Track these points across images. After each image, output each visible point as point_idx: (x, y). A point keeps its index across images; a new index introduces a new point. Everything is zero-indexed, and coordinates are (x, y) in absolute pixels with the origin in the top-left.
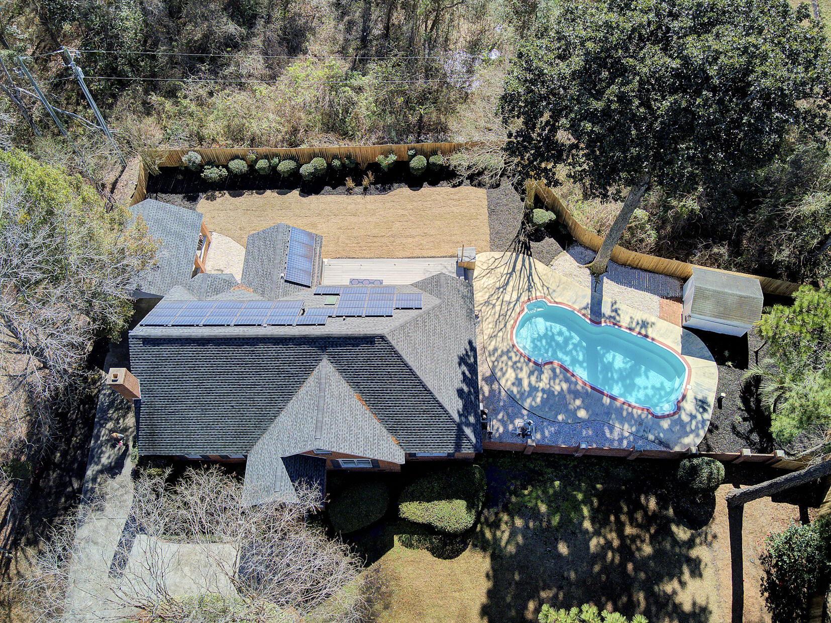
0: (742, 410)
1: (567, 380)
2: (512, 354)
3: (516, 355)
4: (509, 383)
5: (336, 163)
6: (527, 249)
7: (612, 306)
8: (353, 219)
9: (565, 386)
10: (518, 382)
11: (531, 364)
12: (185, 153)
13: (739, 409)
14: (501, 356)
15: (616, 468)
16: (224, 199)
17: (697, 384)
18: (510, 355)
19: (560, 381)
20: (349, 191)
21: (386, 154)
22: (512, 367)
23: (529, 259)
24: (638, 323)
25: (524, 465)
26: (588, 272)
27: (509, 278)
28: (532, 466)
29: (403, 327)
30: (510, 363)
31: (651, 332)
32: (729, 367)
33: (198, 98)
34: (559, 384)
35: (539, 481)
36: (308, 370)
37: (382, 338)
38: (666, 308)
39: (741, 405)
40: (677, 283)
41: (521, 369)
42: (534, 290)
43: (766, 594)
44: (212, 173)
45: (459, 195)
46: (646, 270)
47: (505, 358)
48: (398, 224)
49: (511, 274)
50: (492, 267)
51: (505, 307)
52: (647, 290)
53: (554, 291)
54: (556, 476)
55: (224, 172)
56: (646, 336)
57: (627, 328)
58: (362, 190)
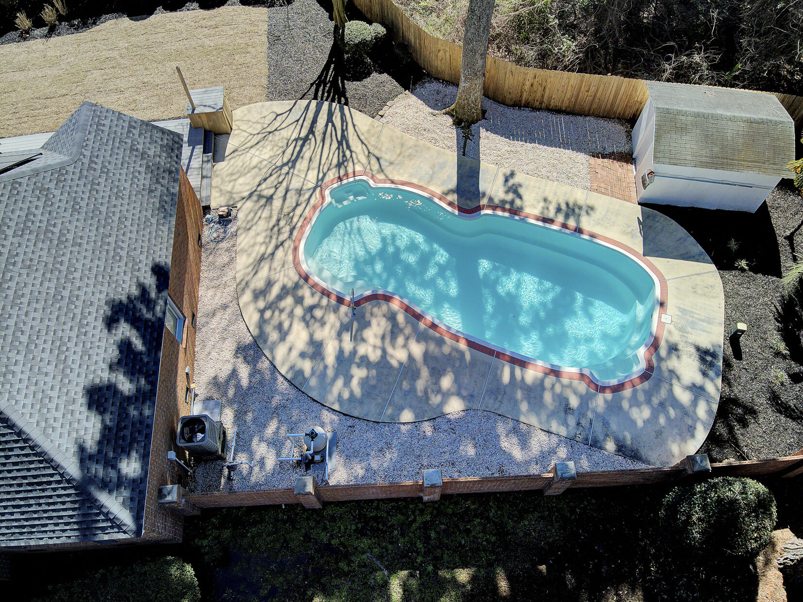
0: (784, 357)
1: (422, 337)
2: (306, 292)
3: (313, 295)
4: (295, 353)
6: (339, 95)
7: (506, 180)
8: (18, 76)
9: (417, 349)
10: (316, 349)
11: (343, 309)
13: (778, 354)
14: (280, 297)
15: (522, 518)
17: (683, 311)
18: (300, 293)
19: (407, 339)
20: (24, 36)
22: (303, 319)
23: (343, 115)
24: (559, 210)
25: (307, 537)
26: (450, 120)
27: (302, 146)
28: (324, 537)
30: (299, 311)
31: (586, 223)
32: (743, 270)
34: (405, 346)
35: (341, 574)
38: (602, 173)
39: (782, 347)
40: (618, 129)
41: (322, 322)
42: (351, 164)
45: (217, 19)
46: (558, 111)
47: (289, 301)
48: (97, 74)
49: (306, 139)
50: (269, 130)
51: (291, 200)
52: (565, 145)
53: (391, 163)
54: (380, 557)
56: (579, 231)
57: (538, 219)
58: (45, 30)
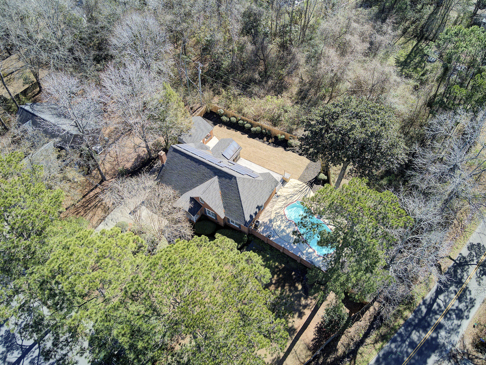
2: (284, 217)
4: (277, 225)
5: (264, 131)
6: (311, 186)
8: (259, 151)
10: (280, 227)
11: (288, 223)
12: (220, 109)
14: (279, 216)
16: (224, 129)
20: (264, 142)
21: (281, 135)
22: (281, 221)
23: (309, 190)
27: (298, 193)
29: (244, 179)
30: (281, 219)
33: (234, 94)
36: (211, 177)
37: (235, 178)
41: (283, 223)
43: (316, 329)
44: (224, 118)
48: (272, 158)
49: (300, 191)
50: (295, 186)
55: (228, 120)
58: (268, 143)
